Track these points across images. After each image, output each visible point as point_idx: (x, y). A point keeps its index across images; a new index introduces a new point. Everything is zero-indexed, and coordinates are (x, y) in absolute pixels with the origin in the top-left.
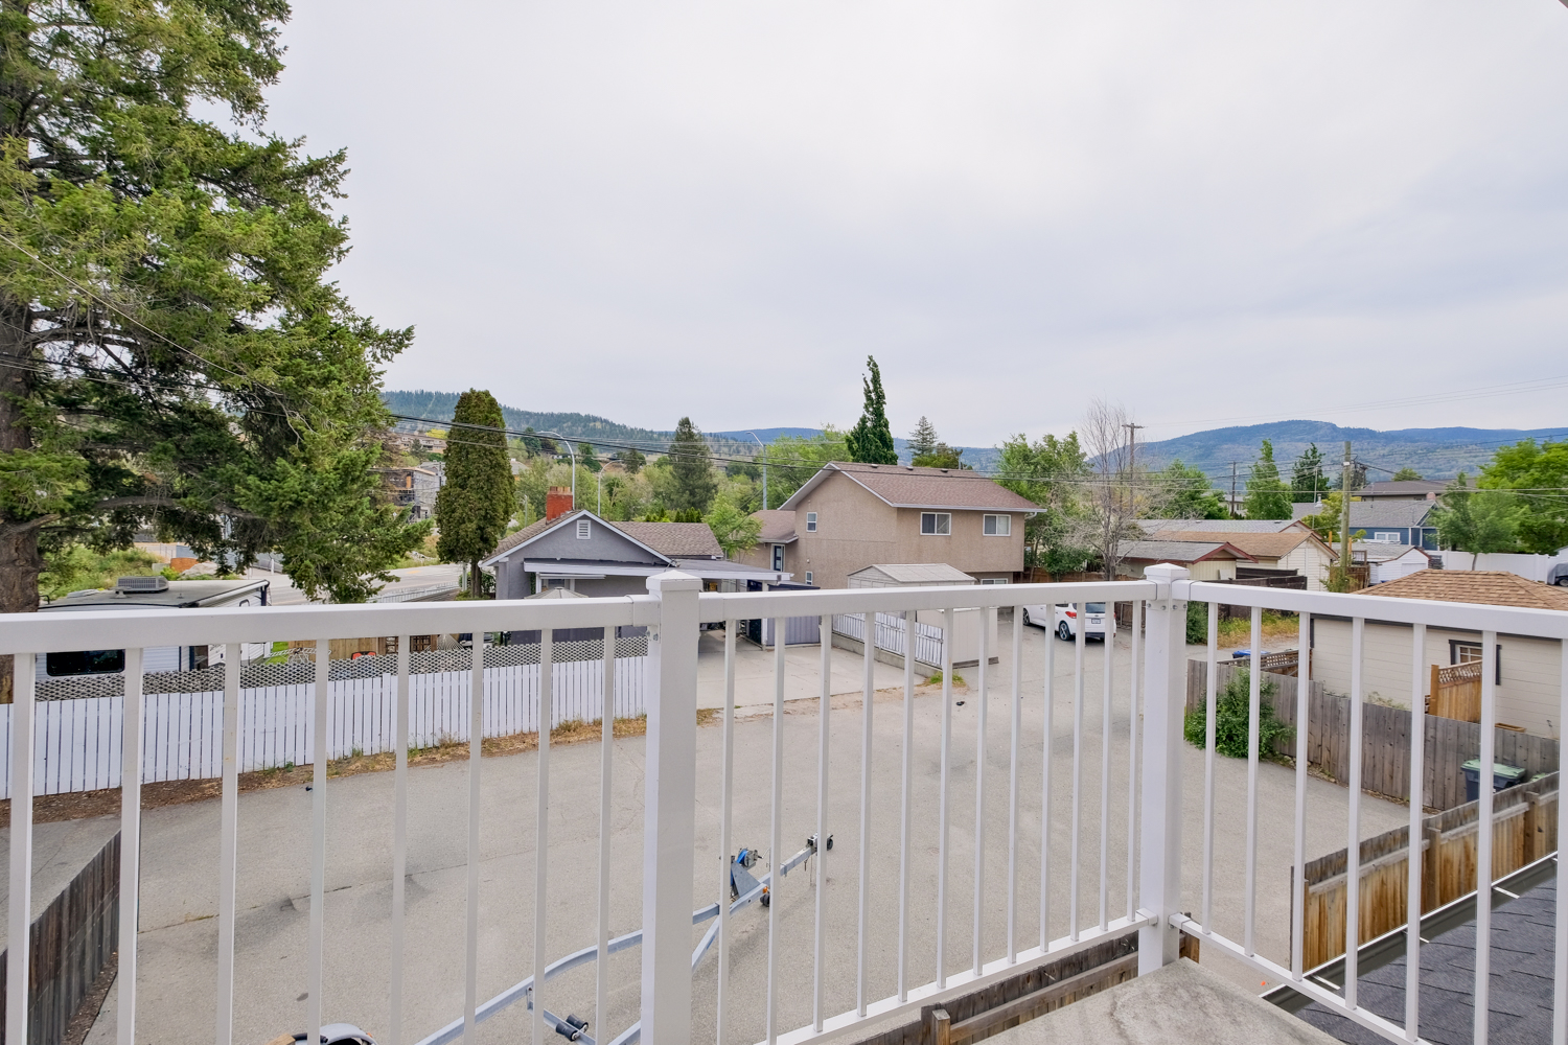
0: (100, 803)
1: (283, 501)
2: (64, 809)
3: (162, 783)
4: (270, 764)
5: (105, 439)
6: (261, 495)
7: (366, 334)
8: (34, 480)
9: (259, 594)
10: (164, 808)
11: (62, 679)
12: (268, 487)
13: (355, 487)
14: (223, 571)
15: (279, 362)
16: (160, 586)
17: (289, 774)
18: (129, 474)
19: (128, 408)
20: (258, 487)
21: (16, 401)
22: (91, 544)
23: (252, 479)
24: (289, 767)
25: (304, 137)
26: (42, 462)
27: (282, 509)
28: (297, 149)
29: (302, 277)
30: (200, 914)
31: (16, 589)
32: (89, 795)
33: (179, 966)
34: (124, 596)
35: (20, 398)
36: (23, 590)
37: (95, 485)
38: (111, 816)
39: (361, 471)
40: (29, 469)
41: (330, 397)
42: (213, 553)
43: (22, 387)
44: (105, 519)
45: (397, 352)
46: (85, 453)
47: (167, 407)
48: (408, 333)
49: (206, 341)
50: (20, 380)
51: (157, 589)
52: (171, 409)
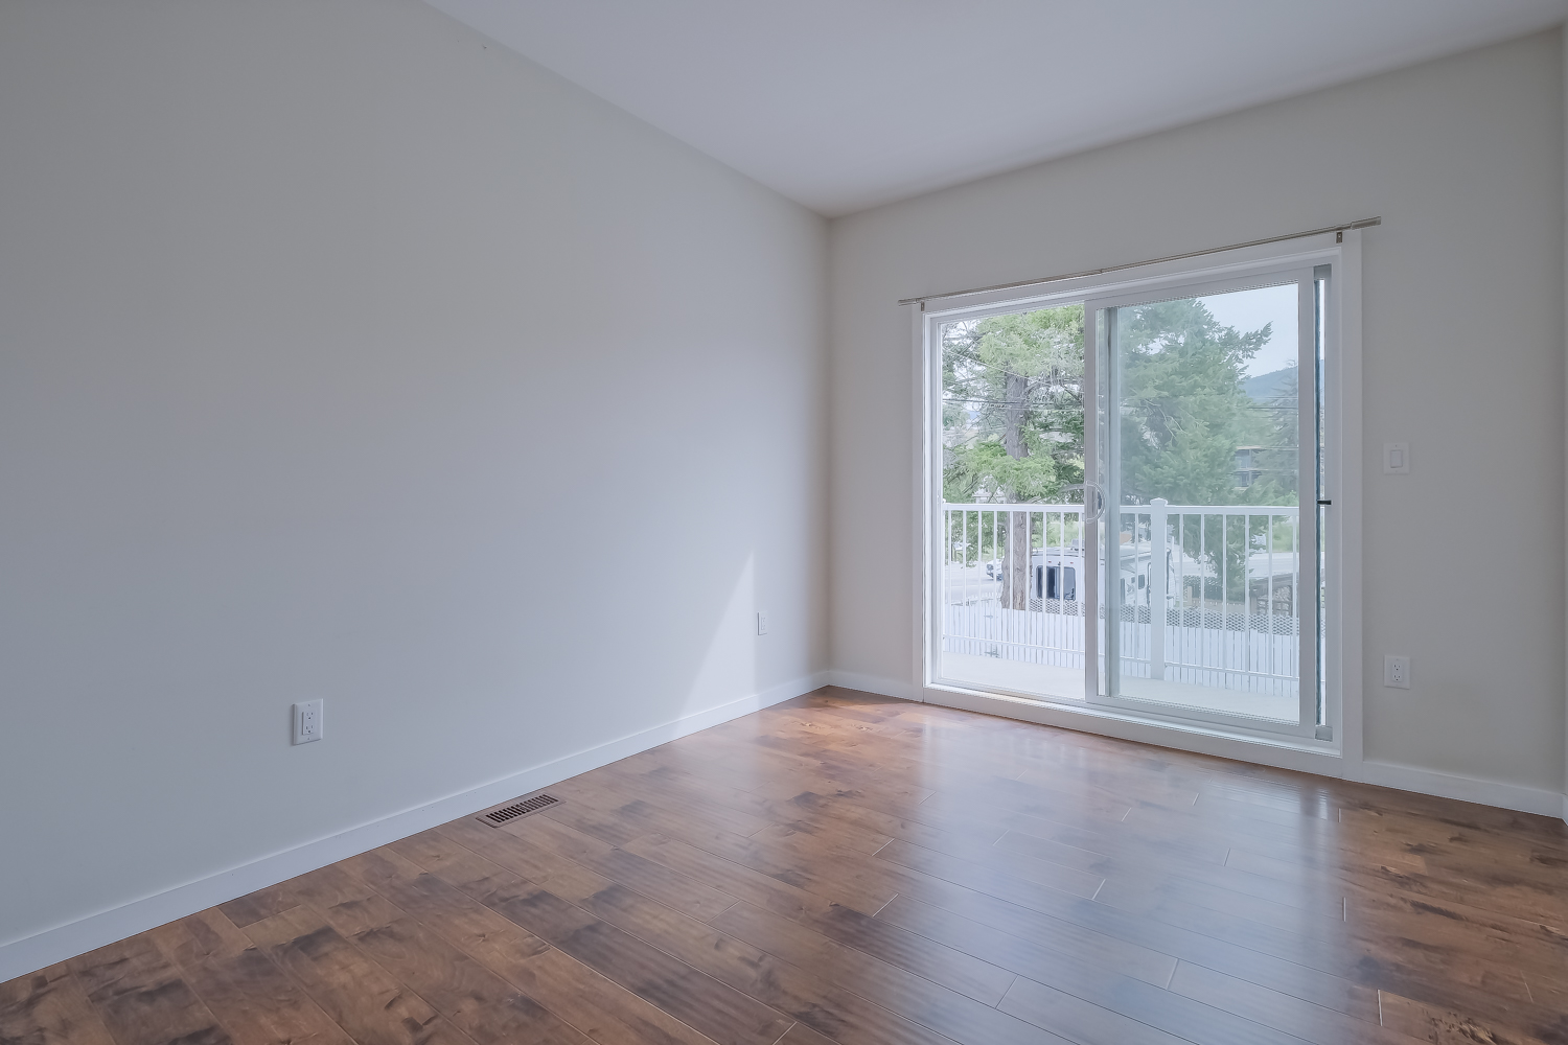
5: (1064, 447)
6: (1152, 480)
7: (1231, 340)
12: (1156, 473)
13: (1220, 471)
15: (1158, 382)
18: (1078, 469)
20: (1150, 474)
23: (1146, 468)
26: (1032, 464)
37: (1059, 477)
39: (1226, 457)
41: (1195, 401)
43: (1024, 419)
44: (1066, 499)
45: (1257, 349)
46: (1054, 456)
48: (1267, 331)
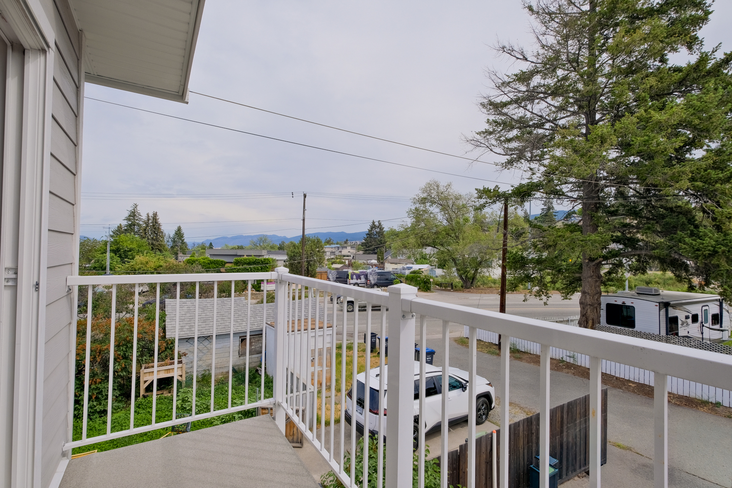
0: (619, 383)
1: (705, 251)
2: (606, 380)
3: (647, 385)
4: (705, 398)
5: (624, 226)
6: (693, 248)
8: (590, 244)
9: (718, 303)
10: (644, 397)
11: (612, 326)
12: (696, 243)
14: (691, 288)
15: (690, 176)
16: (655, 292)
17: (717, 408)
19: (635, 211)
20: (692, 244)
21: (592, 214)
22: (629, 271)
24: (718, 404)
25: (721, 43)
27: (705, 255)
28: (715, 53)
29: (712, 123)
30: (638, 452)
31: (593, 287)
32: (617, 378)
33: (619, 467)
34: (637, 295)
35: (593, 213)
36: (595, 288)
38: (622, 391)
40: (589, 240)
42: (685, 278)
43: (594, 209)
44: (634, 260)
47: (660, 207)
49: (652, 174)
50: (593, 206)
51: (653, 293)
52: (662, 208)
